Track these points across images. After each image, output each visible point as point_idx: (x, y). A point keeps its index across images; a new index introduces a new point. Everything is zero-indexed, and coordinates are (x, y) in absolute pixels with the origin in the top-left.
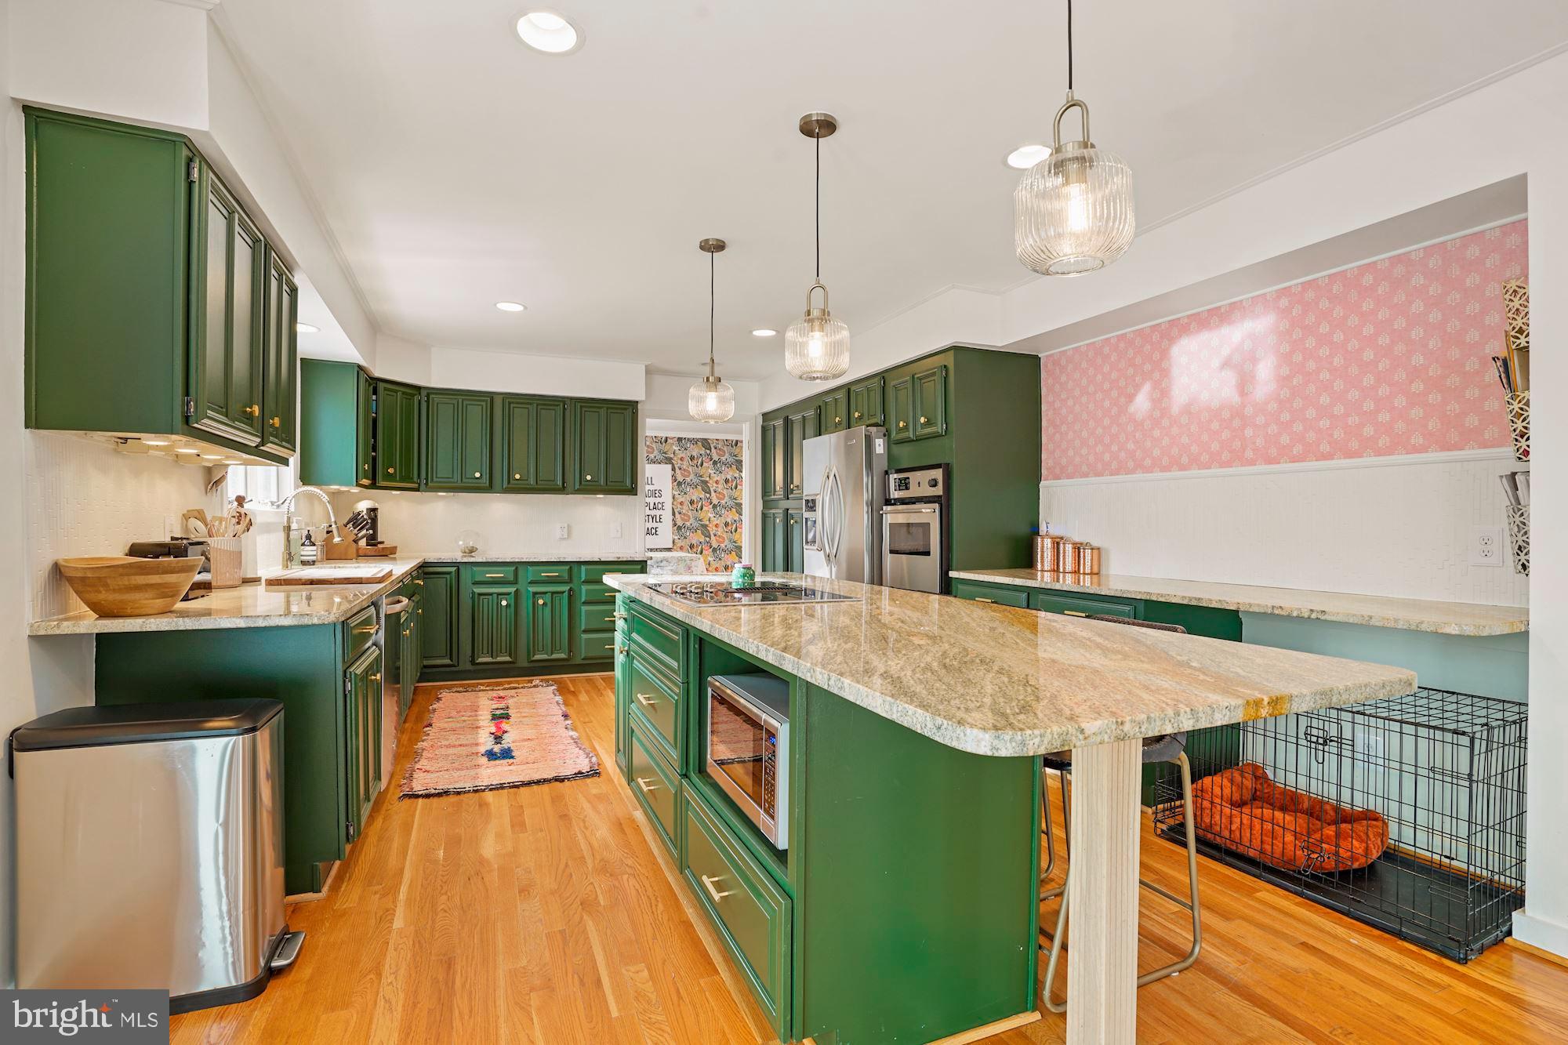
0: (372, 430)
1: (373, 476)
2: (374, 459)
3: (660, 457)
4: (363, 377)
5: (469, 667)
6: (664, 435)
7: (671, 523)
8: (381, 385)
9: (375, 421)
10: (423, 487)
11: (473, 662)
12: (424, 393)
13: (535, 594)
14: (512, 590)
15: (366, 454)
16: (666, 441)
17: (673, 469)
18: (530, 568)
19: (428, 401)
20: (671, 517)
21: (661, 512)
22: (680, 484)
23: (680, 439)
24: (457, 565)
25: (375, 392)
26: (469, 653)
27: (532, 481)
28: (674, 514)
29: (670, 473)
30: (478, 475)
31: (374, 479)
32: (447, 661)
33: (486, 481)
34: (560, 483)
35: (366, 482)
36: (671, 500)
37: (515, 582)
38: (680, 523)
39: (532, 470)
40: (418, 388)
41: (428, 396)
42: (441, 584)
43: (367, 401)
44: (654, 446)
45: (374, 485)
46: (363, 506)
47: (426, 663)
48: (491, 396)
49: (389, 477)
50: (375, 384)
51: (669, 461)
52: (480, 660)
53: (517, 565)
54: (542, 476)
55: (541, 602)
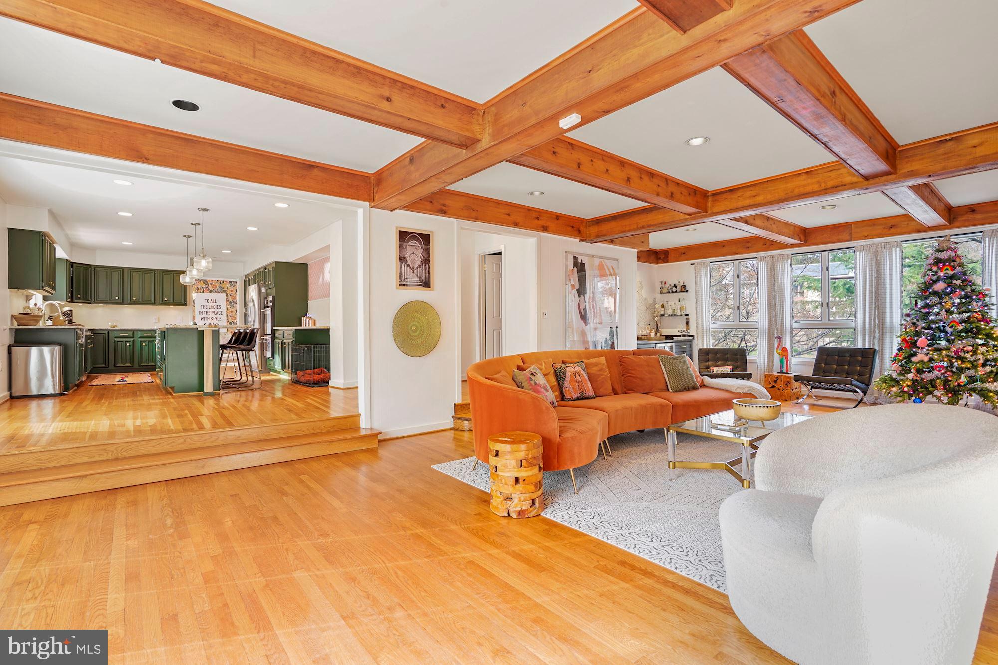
0: (71, 282)
1: (72, 298)
2: (72, 291)
3: (219, 290)
4: (68, 263)
5: (113, 368)
6: (222, 280)
7: (226, 321)
8: (75, 265)
9: (72, 277)
10: (93, 302)
11: (115, 366)
12: (93, 267)
13: (141, 341)
14: (132, 340)
15: (69, 290)
16: (223, 283)
17: (227, 296)
18: (139, 332)
19: (95, 270)
20: (226, 318)
21: (220, 316)
22: (230, 303)
23: (230, 282)
24: (108, 331)
25: (72, 268)
26: (113, 363)
27: (141, 300)
28: (227, 317)
29: (225, 297)
30: (117, 298)
31: (72, 299)
32: (104, 365)
33: (121, 300)
34: (153, 301)
35: (69, 300)
36: (226, 310)
37: (133, 337)
38: (231, 321)
39: (141, 296)
40: (90, 266)
41: (95, 268)
42: (101, 338)
43: (70, 270)
44: (217, 285)
45: (72, 302)
46: (66, 309)
47: (94, 366)
48: (123, 269)
49: (79, 299)
50: (72, 265)
51: (224, 292)
52: (118, 365)
53: (134, 331)
54: (145, 299)
55: (144, 344)
